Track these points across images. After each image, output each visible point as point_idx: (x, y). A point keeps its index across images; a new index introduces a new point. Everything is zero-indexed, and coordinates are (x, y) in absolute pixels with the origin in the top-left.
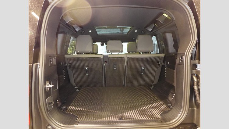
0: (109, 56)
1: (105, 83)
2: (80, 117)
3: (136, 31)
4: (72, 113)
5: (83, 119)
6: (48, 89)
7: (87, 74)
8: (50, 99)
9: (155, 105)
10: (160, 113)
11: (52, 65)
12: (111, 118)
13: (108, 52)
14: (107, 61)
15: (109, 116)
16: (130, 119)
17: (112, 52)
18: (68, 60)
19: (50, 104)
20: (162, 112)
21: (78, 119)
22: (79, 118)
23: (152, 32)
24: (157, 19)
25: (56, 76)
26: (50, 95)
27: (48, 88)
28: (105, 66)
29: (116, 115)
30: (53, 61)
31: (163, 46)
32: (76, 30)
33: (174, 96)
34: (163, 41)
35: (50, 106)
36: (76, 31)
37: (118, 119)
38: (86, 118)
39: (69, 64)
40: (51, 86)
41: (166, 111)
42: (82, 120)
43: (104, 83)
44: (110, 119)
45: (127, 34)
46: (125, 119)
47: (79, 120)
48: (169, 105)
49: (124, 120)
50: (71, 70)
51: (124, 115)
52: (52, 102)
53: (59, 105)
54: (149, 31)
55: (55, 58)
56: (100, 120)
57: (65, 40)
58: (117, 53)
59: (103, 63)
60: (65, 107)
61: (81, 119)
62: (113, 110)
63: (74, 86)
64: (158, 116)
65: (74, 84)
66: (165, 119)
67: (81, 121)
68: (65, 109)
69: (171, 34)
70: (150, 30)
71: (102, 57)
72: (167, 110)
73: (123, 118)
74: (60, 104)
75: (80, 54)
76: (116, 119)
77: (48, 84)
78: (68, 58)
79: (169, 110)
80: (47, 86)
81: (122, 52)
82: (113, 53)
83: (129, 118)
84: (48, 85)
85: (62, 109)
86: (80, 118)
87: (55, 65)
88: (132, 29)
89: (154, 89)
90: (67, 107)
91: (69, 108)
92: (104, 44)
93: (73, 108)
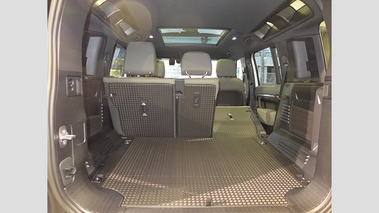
0: (186, 82)
1: (177, 131)
2: (129, 198)
3: (234, 38)
4: (113, 189)
5: (134, 201)
6: (65, 143)
7: (145, 115)
8: (69, 163)
9: (271, 175)
10: (285, 193)
11: (73, 94)
12: (189, 202)
13: (184, 73)
14: (182, 90)
15: (186, 196)
16: (228, 204)
17: (191, 73)
18: (109, 86)
19: (67, 172)
20: (287, 191)
21: (126, 201)
22: (127, 198)
23: (264, 41)
24: (277, 13)
25: (83, 116)
26: (69, 154)
27: (63, 140)
28: (177, 101)
29: (199, 194)
30: (75, 86)
31: (286, 65)
32: (126, 32)
33: (307, 160)
34: (286, 56)
35: (68, 177)
36: (125, 35)
37: (204, 202)
38: (141, 200)
39: (111, 95)
40: (70, 137)
41: (294, 189)
42: (133, 204)
43: (175, 130)
44: (187, 203)
45: (217, 45)
46: (217, 203)
47: (127, 203)
48: (299, 176)
49: (216, 206)
50: (116, 105)
51: (214, 195)
52: (72, 170)
53: (90, 172)
54: (258, 38)
55: (79, 81)
56: (168, 204)
57: (104, 51)
58: (201, 77)
59: (174, 93)
60: (101, 176)
61: (130, 201)
62: (193, 184)
63: (121, 136)
64: (281, 198)
65: (120, 131)
66: (296, 205)
67: (131, 206)
68: (101, 179)
69: (304, 42)
70: (262, 36)
71: (173, 82)
72: (298, 186)
73: (214, 202)
74: (93, 169)
75: (133, 76)
76: (200, 202)
77: (64, 131)
78: (109, 84)
79: (301, 186)
80: (61, 137)
81: (209, 74)
82: (192, 77)
83: (225, 202)
84: (64, 135)
85: (95, 180)
86: (128, 200)
87: (80, 95)
88: (226, 35)
89: (266, 144)
90: (104, 176)
91: (109, 178)
92: (176, 62)
93: (116, 179)
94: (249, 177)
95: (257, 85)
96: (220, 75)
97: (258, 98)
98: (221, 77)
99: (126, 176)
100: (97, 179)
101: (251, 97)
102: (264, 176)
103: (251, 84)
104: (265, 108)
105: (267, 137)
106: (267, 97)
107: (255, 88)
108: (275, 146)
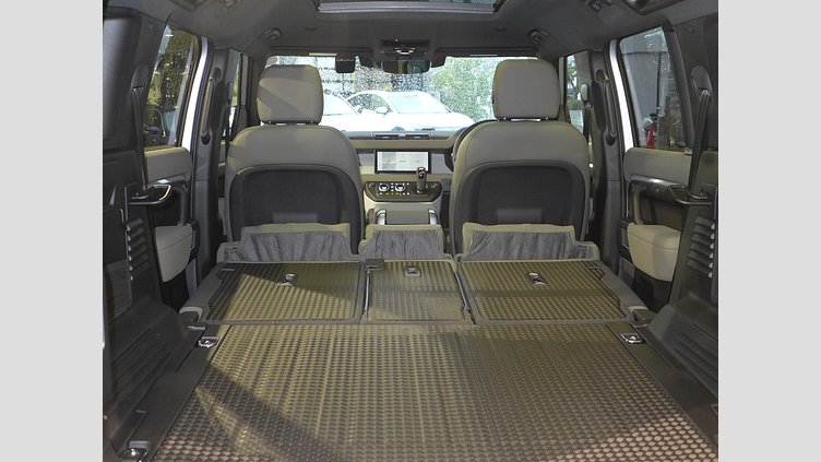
31: (705, 93)
34: (705, 68)
45: (496, 7)
53: (111, 434)
60: (142, 444)
68: (143, 453)
74: (118, 426)
85: (126, 456)
89: (644, 342)
90: (153, 446)
91: (166, 452)
92: (358, 60)
93: (187, 452)
94: (577, 443)
95: (629, 143)
96: (506, 113)
97: (630, 187)
98: (509, 119)
99: (216, 445)
100: (134, 453)
101: (610, 184)
102: (620, 440)
103: (611, 141)
104: (654, 222)
105: (648, 321)
106: (657, 186)
107: (621, 152)
108: (670, 349)
